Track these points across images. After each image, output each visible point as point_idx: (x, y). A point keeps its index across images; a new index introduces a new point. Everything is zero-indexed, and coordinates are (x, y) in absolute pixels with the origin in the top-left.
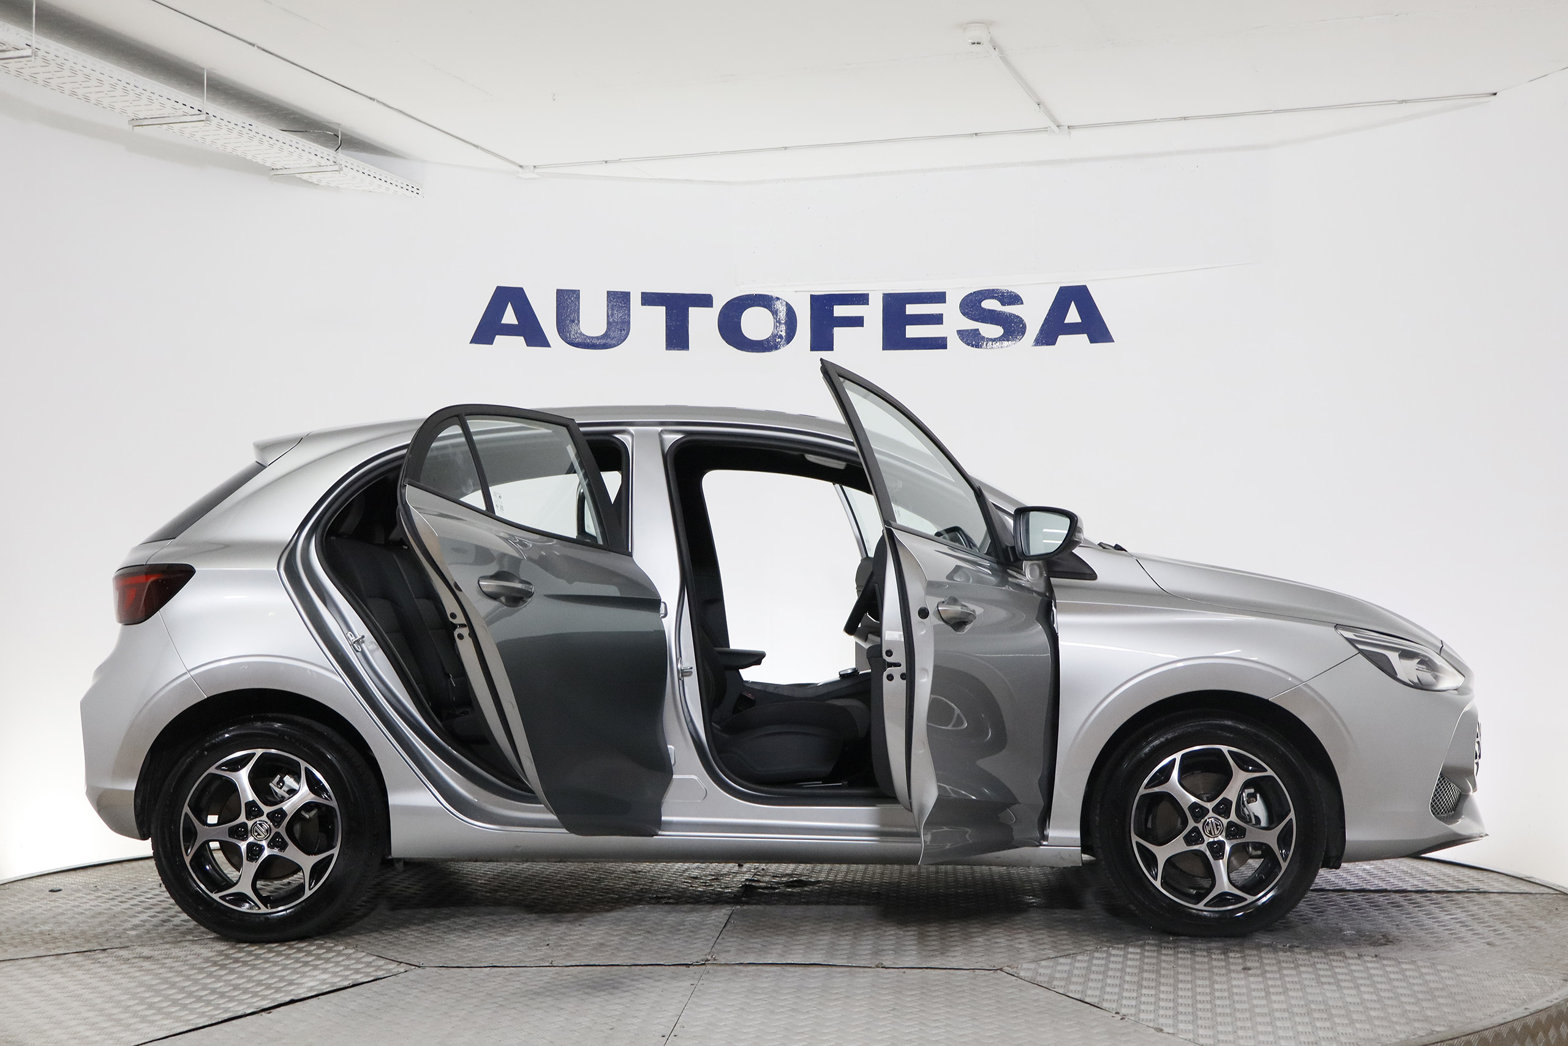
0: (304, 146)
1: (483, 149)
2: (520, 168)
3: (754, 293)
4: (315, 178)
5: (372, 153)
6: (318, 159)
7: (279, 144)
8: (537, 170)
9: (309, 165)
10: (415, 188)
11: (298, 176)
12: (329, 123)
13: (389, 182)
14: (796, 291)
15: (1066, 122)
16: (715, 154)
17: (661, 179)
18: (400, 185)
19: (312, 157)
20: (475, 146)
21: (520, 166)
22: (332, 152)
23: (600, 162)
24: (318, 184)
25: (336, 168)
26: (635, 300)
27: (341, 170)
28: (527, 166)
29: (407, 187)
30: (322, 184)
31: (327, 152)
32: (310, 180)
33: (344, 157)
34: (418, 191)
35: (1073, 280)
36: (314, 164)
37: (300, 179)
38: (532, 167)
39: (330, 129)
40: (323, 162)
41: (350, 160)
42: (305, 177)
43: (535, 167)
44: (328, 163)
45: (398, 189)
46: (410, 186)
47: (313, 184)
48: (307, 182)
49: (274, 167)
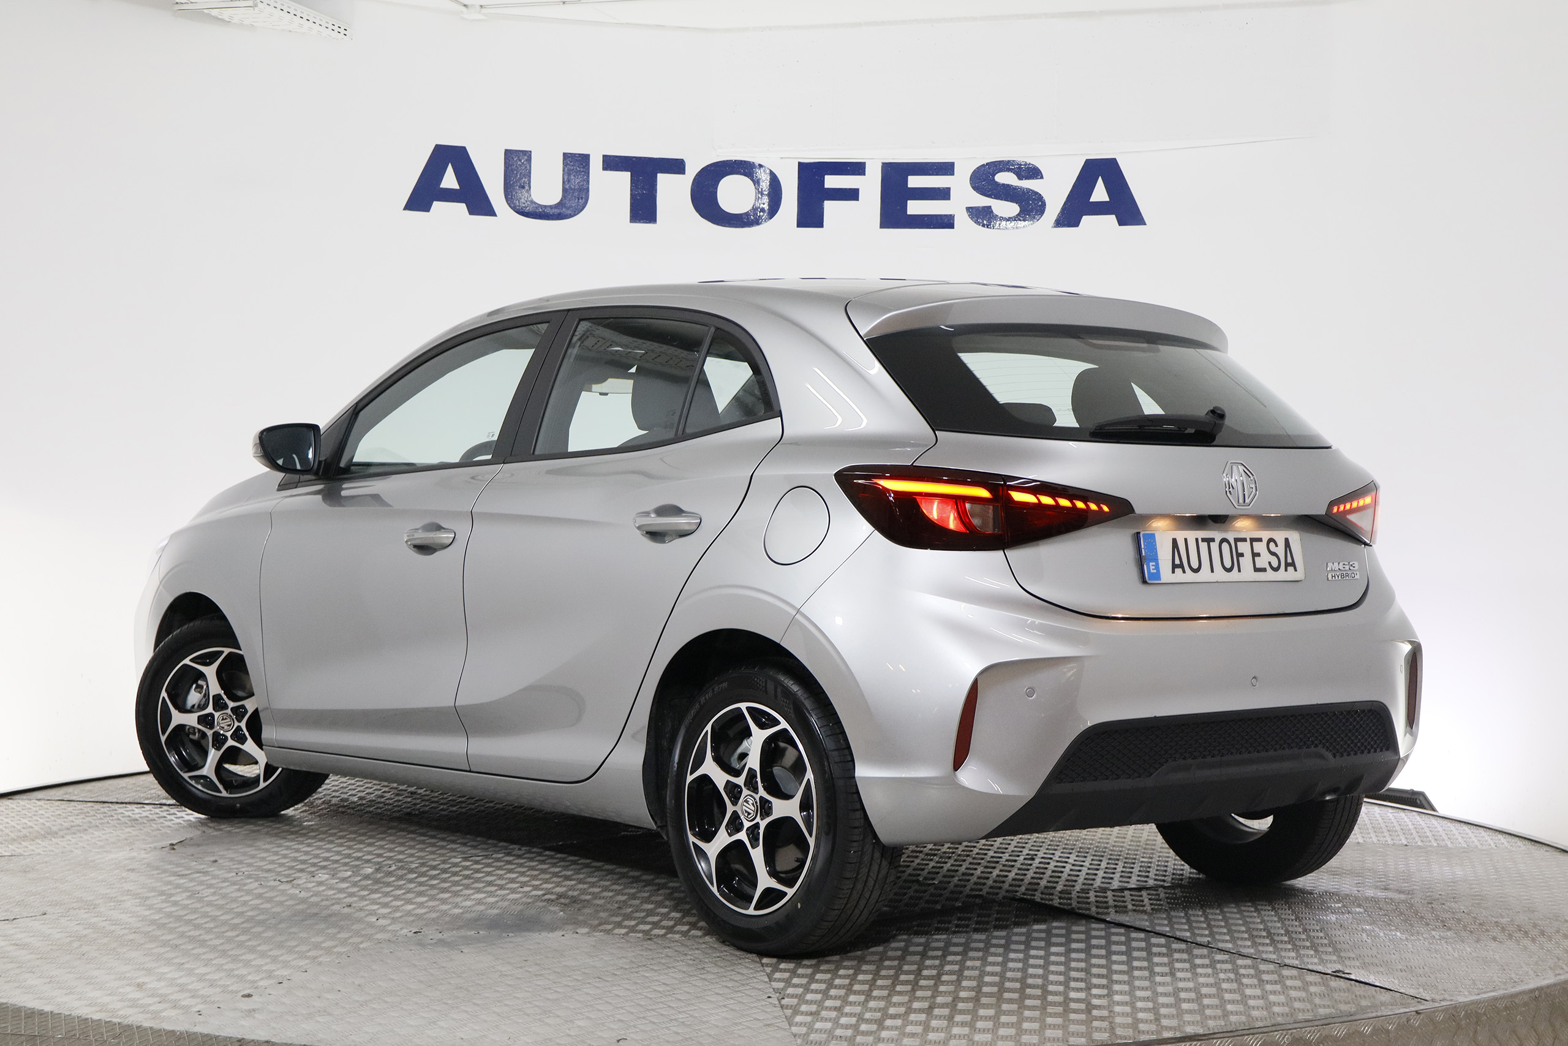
2: (464, 7)
3: (734, 158)
4: (226, 14)
8: (484, 11)
10: (343, 28)
11: (206, 11)
13: (311, 21)
14: (782, 158)
17: (627, 23)
18: (324, 25)
21: (465, 5)
23: (557, 3)
24: (229, 22)
26: (596, 164)
27: (256, 6)
28: (472, 5)
29: (333, 27)
32: (220, 17)
34: (345, 32)
35: (1101, 152)
37: (209, 15)
38: (478, 8)
42: (214, 13)
43: (481, 6)
45: (323, 29)
46: (336, 26)
47: (222, 20)
48: (216, 18)
49: (178, 1)
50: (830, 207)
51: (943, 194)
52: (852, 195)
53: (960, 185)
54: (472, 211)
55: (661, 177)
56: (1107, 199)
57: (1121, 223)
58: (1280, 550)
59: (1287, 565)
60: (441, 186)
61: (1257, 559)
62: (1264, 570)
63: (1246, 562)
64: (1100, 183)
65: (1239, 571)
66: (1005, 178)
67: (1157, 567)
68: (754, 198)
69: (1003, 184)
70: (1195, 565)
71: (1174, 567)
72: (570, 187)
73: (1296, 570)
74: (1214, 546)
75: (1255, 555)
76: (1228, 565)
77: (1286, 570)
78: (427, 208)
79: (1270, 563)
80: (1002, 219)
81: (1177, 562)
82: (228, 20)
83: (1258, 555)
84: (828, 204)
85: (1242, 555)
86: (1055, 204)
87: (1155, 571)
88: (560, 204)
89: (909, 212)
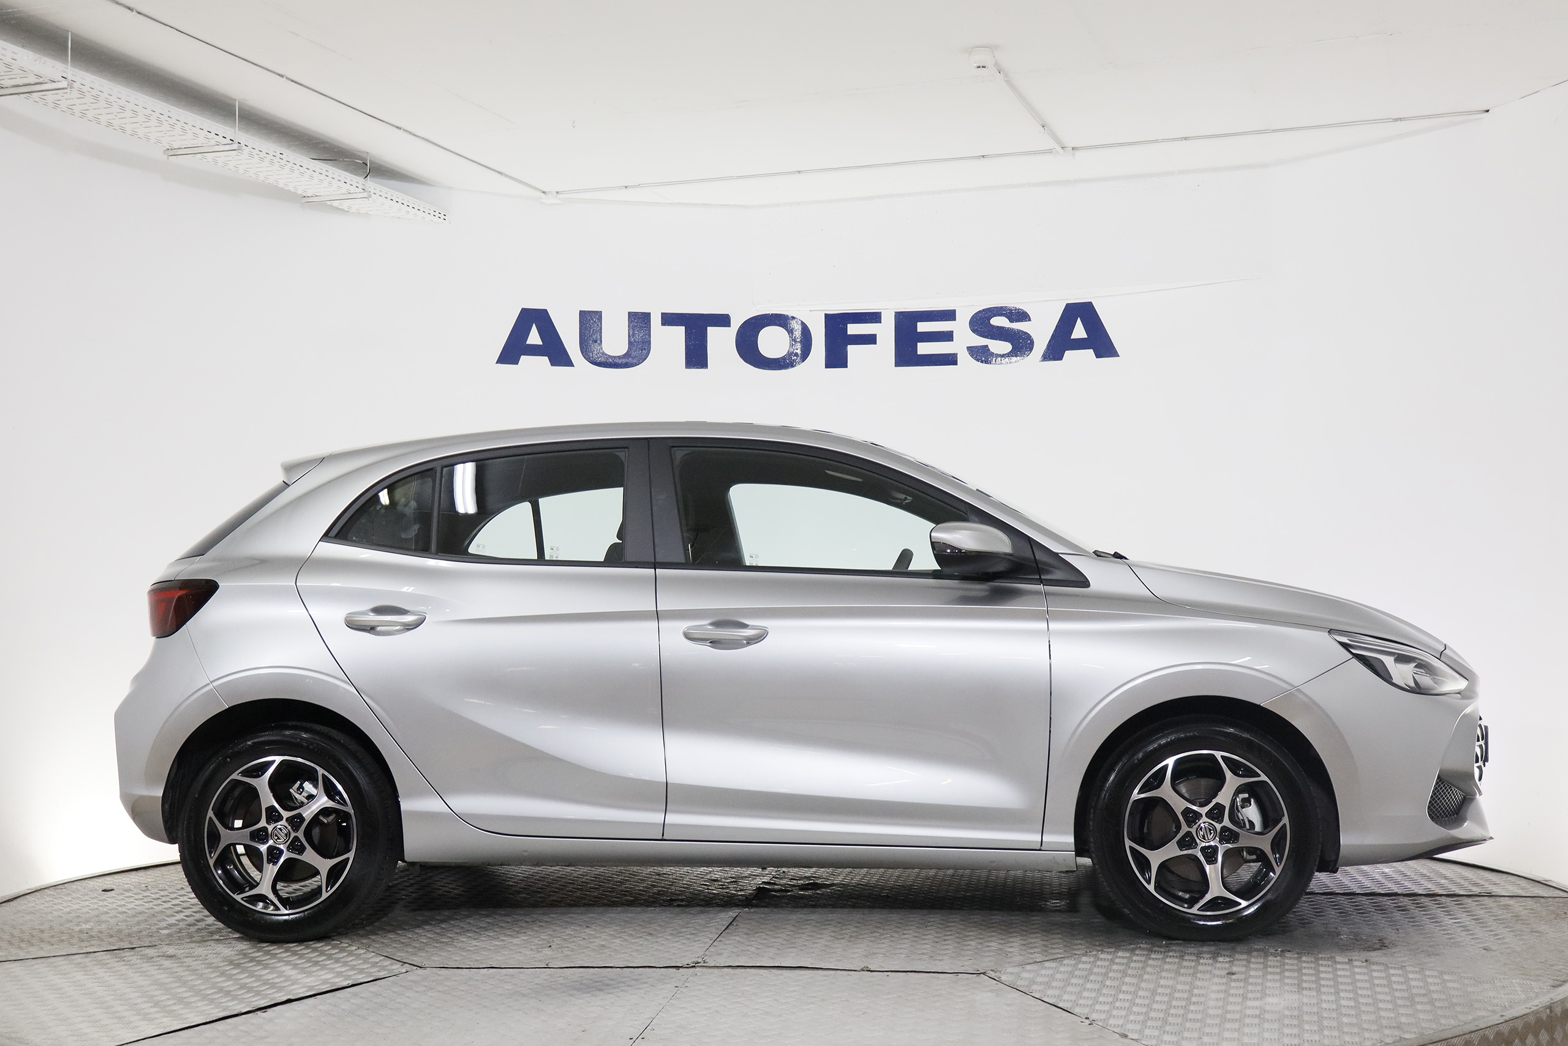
0: (334, 174)
1: (506, 176)
2: (543, 195)
3: (771, 312)
4: (345, 205)
5: (401, 181)
6: (347, 186)
7: (310, 172)
8: (560, 196)
9: (339, 192)
10: (442, 214)
11: (328, 203)
12: (358, 151)
13: (416, 208)
14: (810, 311)
15: (1070, 144)
16: (731, 178)
17: (679, 203)
18: (427, 211)
19: (342, 184)
20: (499, 173)
21: (543, 192)
22: (361, 180)
23: (620, 188)
24: (348, 211)
25: (365, 195)
26: (656, 321)
27: (370, 197)
28: (550, 192)
29: (434, 213)
30: (352, 211)
31: (357, 180)
32: (340, 207)
33: (372, 184)
34: (445, 217)
35: (1079, 297)
36: (344, 191)
37: (331, 206)
38: (555, 193)
39: (359, 158)
40: (353, 189)
41: (379, 187)
42: (336, 204)
43: (557, 192)
44: (357, 190)
45: (426, 215)
46: (437, 211)
47: (342, 210)
49: (305, 195)
50: (852, 350)
51: (948, 336)
52: (871, 339)
53: (960, 328)
54: (553, 363)
55: (711, 331)
56: (1086, 336)
57: (1098, 355)
60: (528, 343)
64: (1079, 323)
66: (998, 321)
68: (789, 345)
69: (998, 327)
72: (634, 340)
78: (516, 362)
80: (998, 356)
82: (347, 209)
84: (851, 349)
86: (1041, 343)
88: (627, 355)
89: (919, 353)
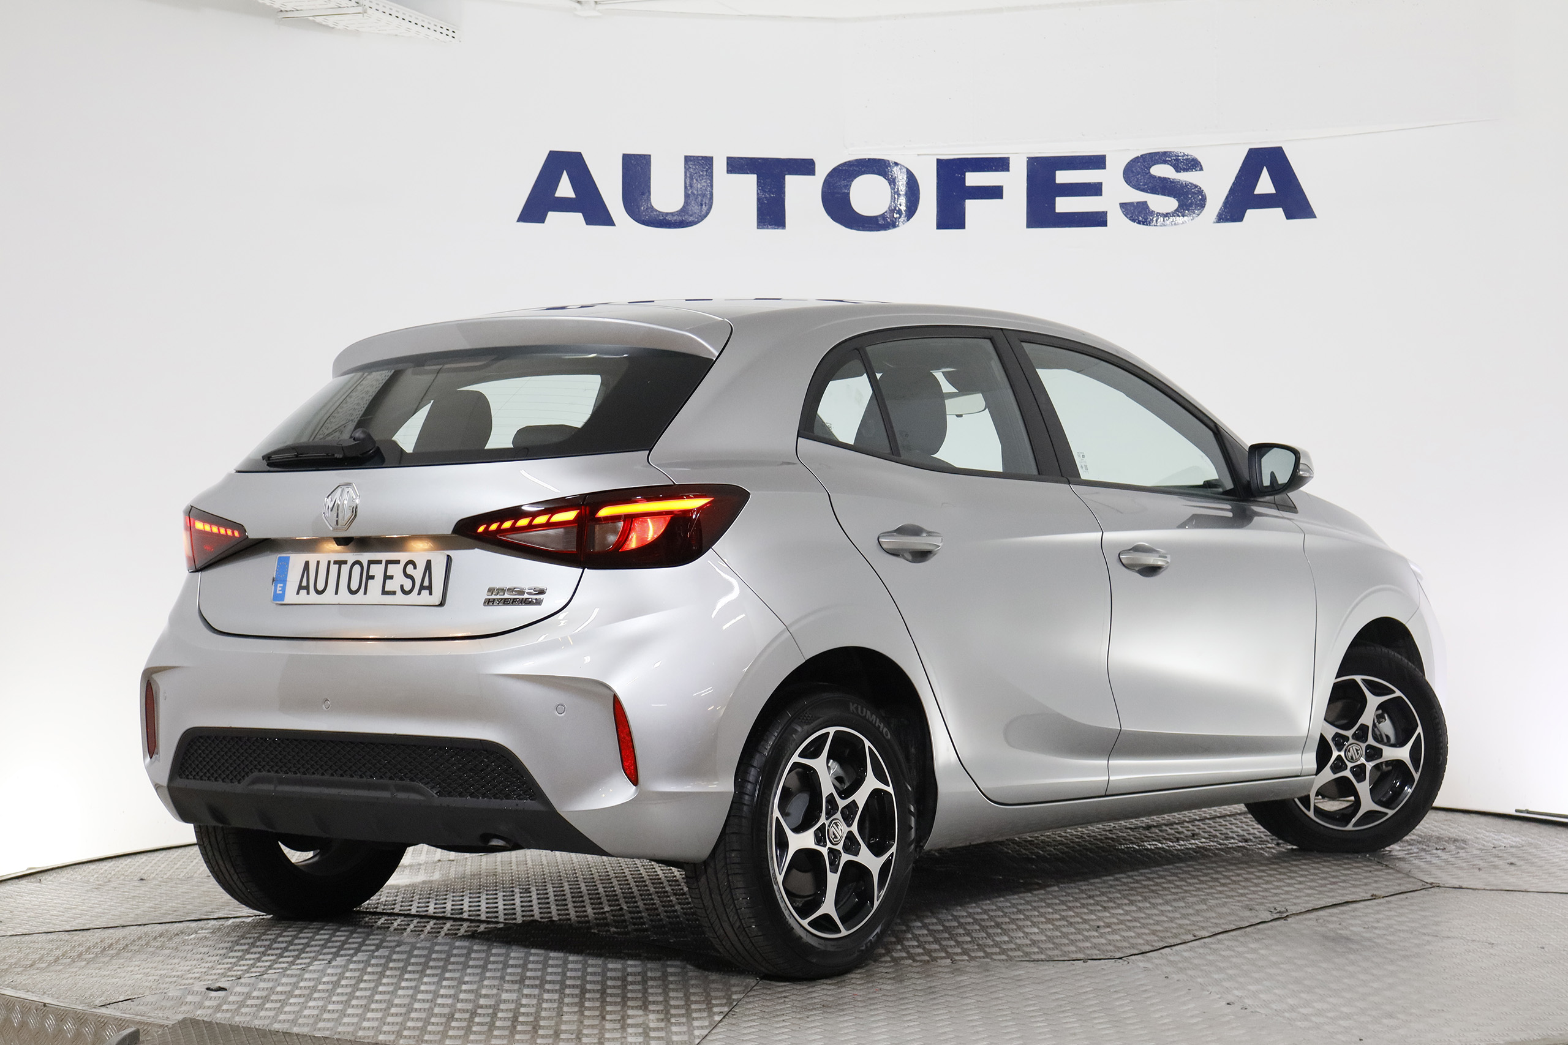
2: (577, 4)
3: (867, 157)
4: (330, 21)
8: (598, 7)
9: (326, 6)
10: (451, 30)
11: (311, 18)
13: (420, 24)
14: (918, 155)
17: (750, 15)
18: (433, 28)
21: (579, 2)
24: (333, 28)
25: (360, 9)
26: (720, 167)
27: (365, 12)
29: (441, 30)
30: (338, 27)
32: (324, 23)
34: (453, 34)
35: (1265, 140)
36: (333, 5)
37: (314, 22)
38: (593, 4)
40: (344, 3)
42: (319, 20)
43: (596, 2)
44: (350, 4)
45: (431, 32)
46: (445, 28)
47: (327, 27)
48: (320, 25)
49: (283, 9)
50: (972, 206)
51: (1095, 189)
52: (995, 193)
53: (1112, 179)
54: (590, 220)
55: (791, 179)
56: (1275, 192)
57: (1289, 216)
58: (418, 574)
59: (422, 588)
60: (557, 195)
61: (388, 581)
62: (394, 593)
63: (375, 586)
64: (1265, 173)
65: (365, 593)
66: (1161, 170)
67: (284, 589)
68: (890, 199)
69: (1159, 177)
70: (320, 587)
71: (300, 588)
72: (692, 192)
73: (431, 594)
74: (345, 569)
75: (387, 577)
76: (354, 587)
77: (419, 594)
78: (541, 219)
79: (402, 586)
80: (1159, 214)
81: (304, 584)
82: (333, 26)
83: (391, 577)
84: (969, 204)
85: (373, 577)
86: (1216, 198)
87: (281, 592)
88: (684, 210)
89: (1058, 210)
